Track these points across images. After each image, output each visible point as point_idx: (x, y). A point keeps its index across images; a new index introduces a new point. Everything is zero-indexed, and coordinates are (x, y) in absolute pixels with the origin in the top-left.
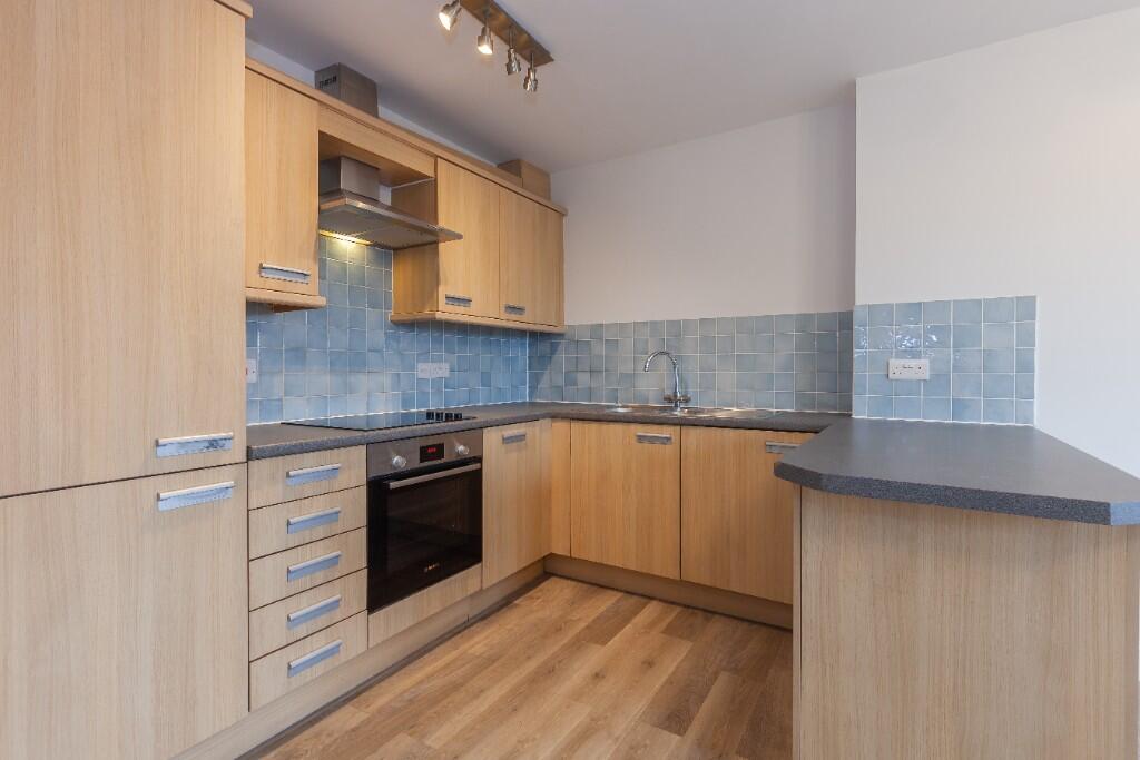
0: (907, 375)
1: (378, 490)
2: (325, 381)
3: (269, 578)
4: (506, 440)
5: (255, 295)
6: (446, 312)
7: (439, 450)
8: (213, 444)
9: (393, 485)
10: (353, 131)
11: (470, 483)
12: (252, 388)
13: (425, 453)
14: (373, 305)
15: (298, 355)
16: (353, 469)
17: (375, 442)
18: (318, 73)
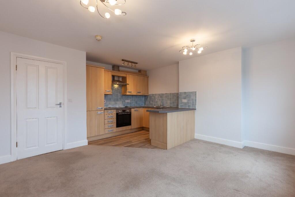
0: (184, 102)
1: (117, 114)
2: (113, 103)
3: (106, 121)
4: (135, 110)
5: (105, 94)
6: (128, 94)
7: (125, 111)
8: (102, 108)
9: (119, 114)
10: (116, 73)
11: (130, 115)
12: (105, 103)
13: (123, 111)
14: (119, 93)
15: (110, 99)
16: (114, 112)
17: (117, 109)
18: (112, 66)
